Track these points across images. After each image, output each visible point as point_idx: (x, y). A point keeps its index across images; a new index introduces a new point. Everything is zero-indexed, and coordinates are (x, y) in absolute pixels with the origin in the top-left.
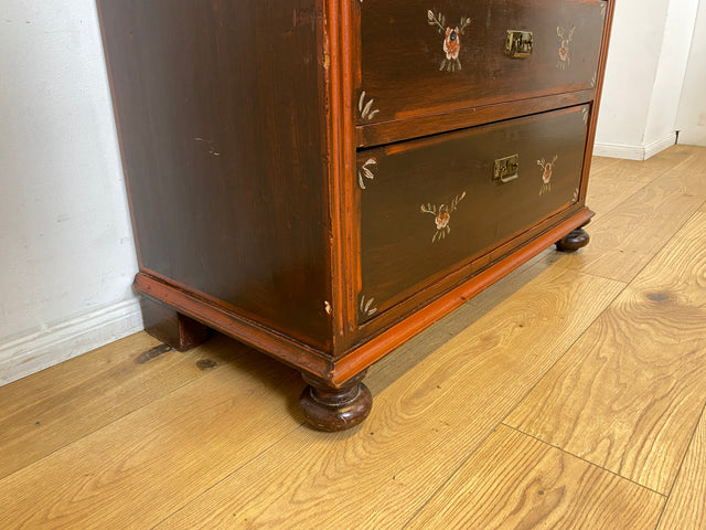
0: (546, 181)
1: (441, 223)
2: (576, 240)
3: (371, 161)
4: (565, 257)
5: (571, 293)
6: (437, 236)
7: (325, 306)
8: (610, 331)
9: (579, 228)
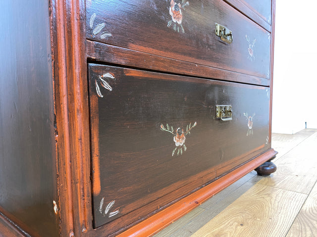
0: (250, 128)
1: (179, 142)
2: (268, 168)
3: (108, 75)
4: (263, 179)
5: (273, 201)
6: (176, 151)
7: (53, 205)
8: (308, 229)
9: (269, 161)
